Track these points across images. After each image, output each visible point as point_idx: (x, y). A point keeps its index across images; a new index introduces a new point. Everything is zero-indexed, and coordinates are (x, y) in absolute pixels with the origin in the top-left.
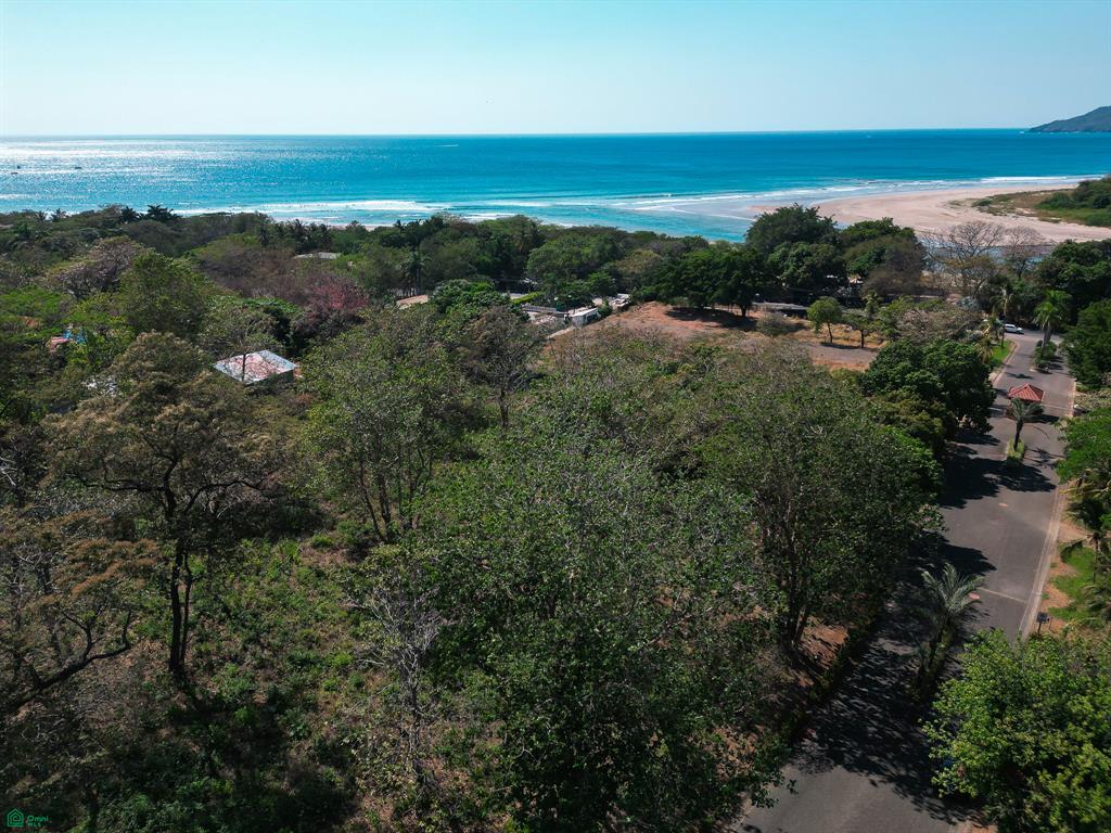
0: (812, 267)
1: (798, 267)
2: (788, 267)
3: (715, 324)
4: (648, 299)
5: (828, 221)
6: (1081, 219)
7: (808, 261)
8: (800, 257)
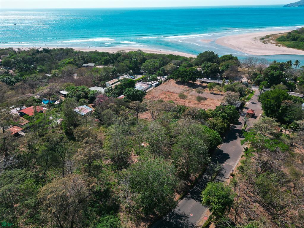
0: (211, 70)
1: (208, 69)
2: (205, 69)
3: (186, 86)
4: (172, 78)
5: (217, 55)
6: (286, 45)
7: (210, 68)
8: (208, 67)
